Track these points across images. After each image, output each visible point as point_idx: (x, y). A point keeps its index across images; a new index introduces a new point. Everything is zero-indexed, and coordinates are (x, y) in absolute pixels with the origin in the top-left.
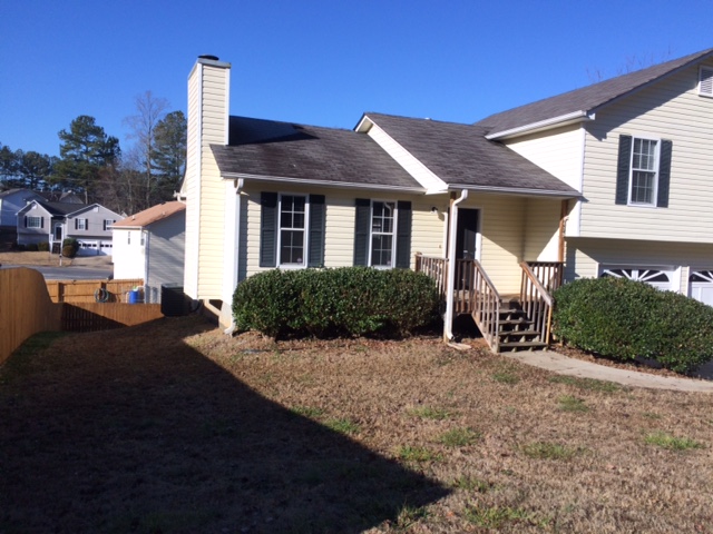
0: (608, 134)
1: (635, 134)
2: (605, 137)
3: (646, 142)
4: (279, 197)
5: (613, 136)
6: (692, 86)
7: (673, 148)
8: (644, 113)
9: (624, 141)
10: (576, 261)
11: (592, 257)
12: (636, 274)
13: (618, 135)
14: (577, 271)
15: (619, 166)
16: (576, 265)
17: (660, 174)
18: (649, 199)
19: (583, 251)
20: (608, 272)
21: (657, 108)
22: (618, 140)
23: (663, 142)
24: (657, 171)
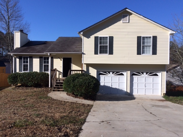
0: (91, 37)
1: (100, 36)
3: (104, 37)
4: (23, 57)
6: (120, 20)
7: (114, 38)
8: (102, 30)
9: (96, 38)
10: (89, 70)
11: (94, 68)
12: (111, 73)
13: (94, 37)
14: (90, 72)
15: (95, 44)
16: (90, 71)
17: (109, 46)
18: (106, 53)
19: (91, 67)
20: (101, 72)
21: (107, 28)
22: (94, 38)
23: (110, 37)
24: (108, 45)
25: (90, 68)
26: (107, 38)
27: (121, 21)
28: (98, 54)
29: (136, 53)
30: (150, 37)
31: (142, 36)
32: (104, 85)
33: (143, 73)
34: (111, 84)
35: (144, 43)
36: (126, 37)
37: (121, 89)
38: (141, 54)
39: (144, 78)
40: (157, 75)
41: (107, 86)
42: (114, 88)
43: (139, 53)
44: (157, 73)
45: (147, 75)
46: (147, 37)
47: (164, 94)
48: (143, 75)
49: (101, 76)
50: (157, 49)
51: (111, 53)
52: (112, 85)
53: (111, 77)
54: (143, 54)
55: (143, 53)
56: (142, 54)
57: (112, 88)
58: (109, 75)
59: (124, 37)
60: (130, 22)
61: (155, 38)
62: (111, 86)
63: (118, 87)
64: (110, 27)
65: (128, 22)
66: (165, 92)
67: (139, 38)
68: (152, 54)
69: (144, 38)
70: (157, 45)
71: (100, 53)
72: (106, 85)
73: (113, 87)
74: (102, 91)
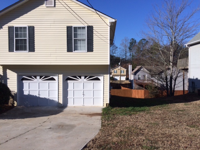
0: (3, 27)
1: (15, 25)
2: (2, 28)
3: (21, 28)
5: (5, 28)
6: (42, 4)
7: (35, 29)
8: (19, 17)
9: (10, 29)
10: (7, 73)
11: (14, 72)
12: (38, 77)
13: (7, 27)
14: (8, 77)
15: (9, 38)
16: (7, 75)
17: (29, 40)
18: (25, 49)
19: (10, 70)
20: (25, 77)
21: (25, 15)
22: (7, 29)
23: (29, 27)
24: (27, 38)
25: (8, 71)
26: (25, 28)
27: (44, 5)
28: (13, 51)
29: (66, 49)
30: (84, 28)
31: (74, 25)
32: (29, 94)
33: (80, 77)
34: (38, 92)
35: (76, 35)
36: (51, 27)
37: (51, 99)
38: (72, 51)
39: (82, 84)
40: (99, 79)
41: (33, 96)
42: (42, 98)
43: (69, 50)
44: (99, 77)
45: (85, 80)
46: (80, 28)
47: (108, 105)
48: (80, 80)
49: (24, 81)
50: (93, 44)
51: (32, 49)
52: (39, 94)
53: (38, 84)
54: (76, 51)
55: (76, 49)
56: (74, 51)
57: (39, 98)
58: (35, 80)
59: (49, 27)
60: (56, 6)
61: (90, 29)
62: (38, 96)
63: (47, 97)
64: (28, 14)
65: (53, 6)
66: (108, 102)
67: (69, 29)
68: (88, 51)
69: (75, 28)
70: (93, 38)
71: (17, 49)
72: (31, 93)
73: (41, 96)
74: (26, 103)
